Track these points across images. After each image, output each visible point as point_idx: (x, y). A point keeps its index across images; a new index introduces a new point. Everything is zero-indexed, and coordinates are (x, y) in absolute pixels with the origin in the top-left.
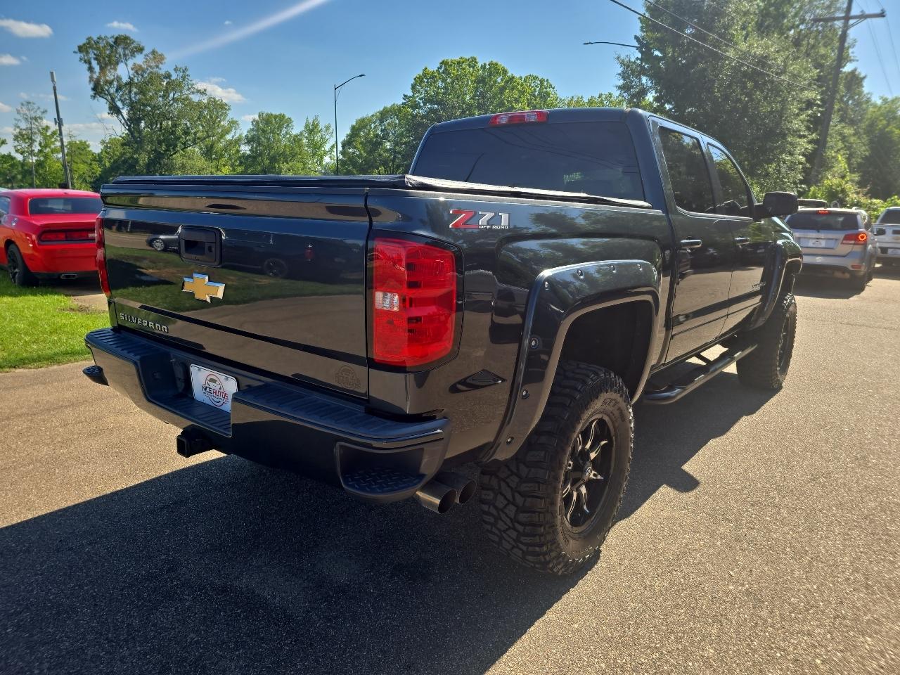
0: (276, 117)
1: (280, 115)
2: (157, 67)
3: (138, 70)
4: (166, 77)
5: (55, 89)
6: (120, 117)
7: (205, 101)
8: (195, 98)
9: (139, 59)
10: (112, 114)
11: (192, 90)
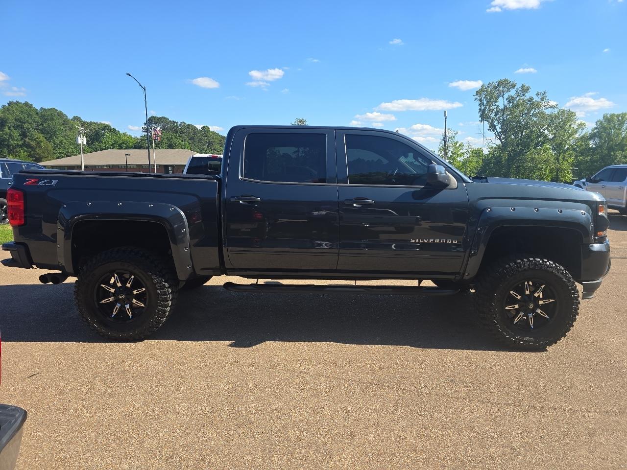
0: (618, 116)
1: (622, 114)
2: (523, 95)
3: (511, 99)
4: (529, 101)
5: (446, 120)
6: (495, 131)
7: (556, 113)
8: (548, 112)
9: (513, 93)
10: (491, 130)
11: (547, 106)
